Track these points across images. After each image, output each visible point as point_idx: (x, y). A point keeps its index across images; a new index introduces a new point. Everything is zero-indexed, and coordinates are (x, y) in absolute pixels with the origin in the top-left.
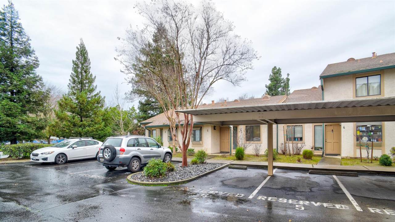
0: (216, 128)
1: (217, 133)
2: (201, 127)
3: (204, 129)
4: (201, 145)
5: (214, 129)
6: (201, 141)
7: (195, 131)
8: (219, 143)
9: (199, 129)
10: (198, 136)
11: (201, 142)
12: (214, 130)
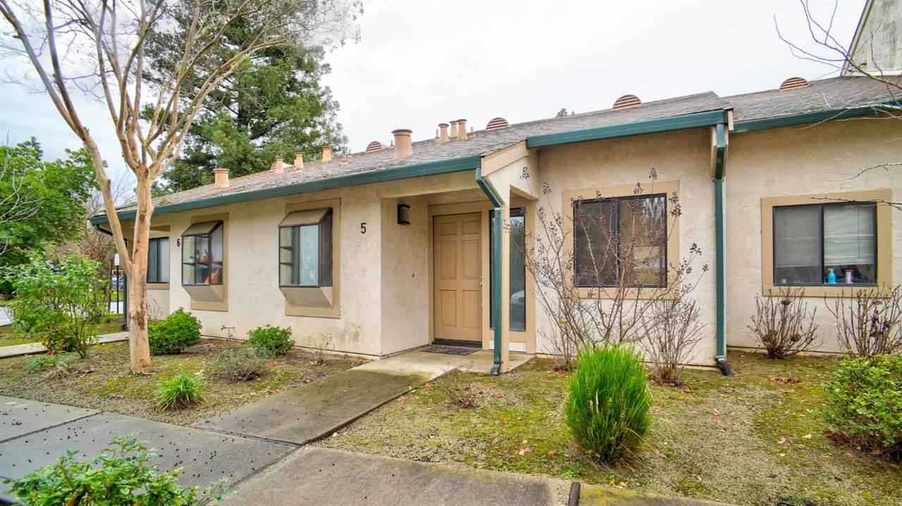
0: (411, 215)
1: (414, 243)
2: (330, 212)
3: (343, 221)
4: (326, 305)
5: (402, 221)
6: (330, 284)
7: (296, 229)
8: (422, 295)
9: (317, 218)
10: (309, 258)
11: (326, 291)
12: (399, 225)
